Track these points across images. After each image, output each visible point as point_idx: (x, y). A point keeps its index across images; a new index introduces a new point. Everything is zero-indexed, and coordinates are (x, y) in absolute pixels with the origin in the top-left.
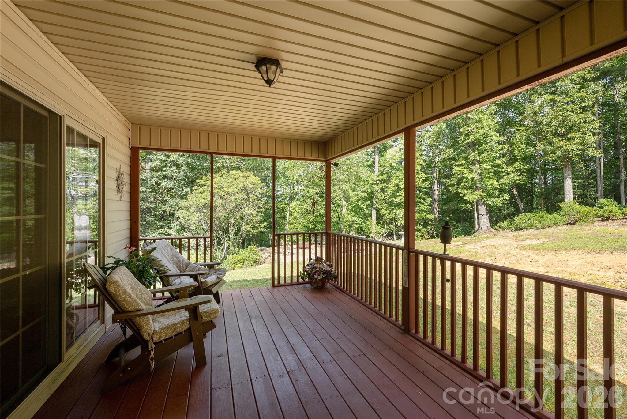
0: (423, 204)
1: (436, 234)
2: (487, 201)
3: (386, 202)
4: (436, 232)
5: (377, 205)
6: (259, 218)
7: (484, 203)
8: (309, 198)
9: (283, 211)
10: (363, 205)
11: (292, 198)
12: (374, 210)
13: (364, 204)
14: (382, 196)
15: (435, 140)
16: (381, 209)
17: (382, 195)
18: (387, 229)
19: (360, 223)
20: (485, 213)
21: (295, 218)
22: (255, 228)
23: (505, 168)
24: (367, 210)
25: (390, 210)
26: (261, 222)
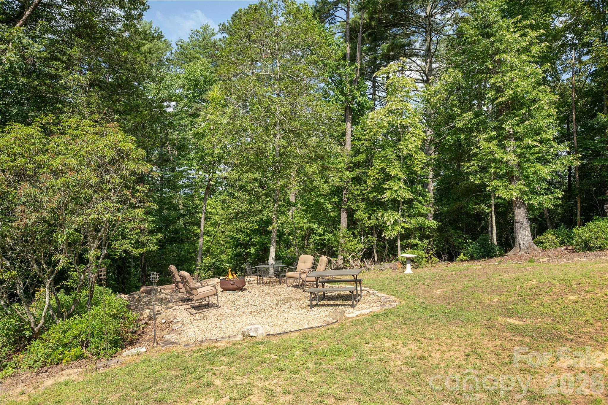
0: (420, 203)
1: (436, 251)
2: (529, 200)
3: (363, 200)
4: (436, 249)
5: (349, 203)
6: (145, 226)
7: (524, 203)
8: (241, 189)
9: (196, 212)
10: (326, 204)
11: (210, 190)
12: (343, 211)
13: (328, 202)
14: (357, 189)
15: (445, 96)
16: (357, 210)
17: (358, 187)
18: (364, 243)
19: (322, 232)
20: (525, 220)
21: (215, 224)
22: (138, 244)
23: (555, 146)
24: (332, 211)
25: (370, 212)
26: (151, 233)
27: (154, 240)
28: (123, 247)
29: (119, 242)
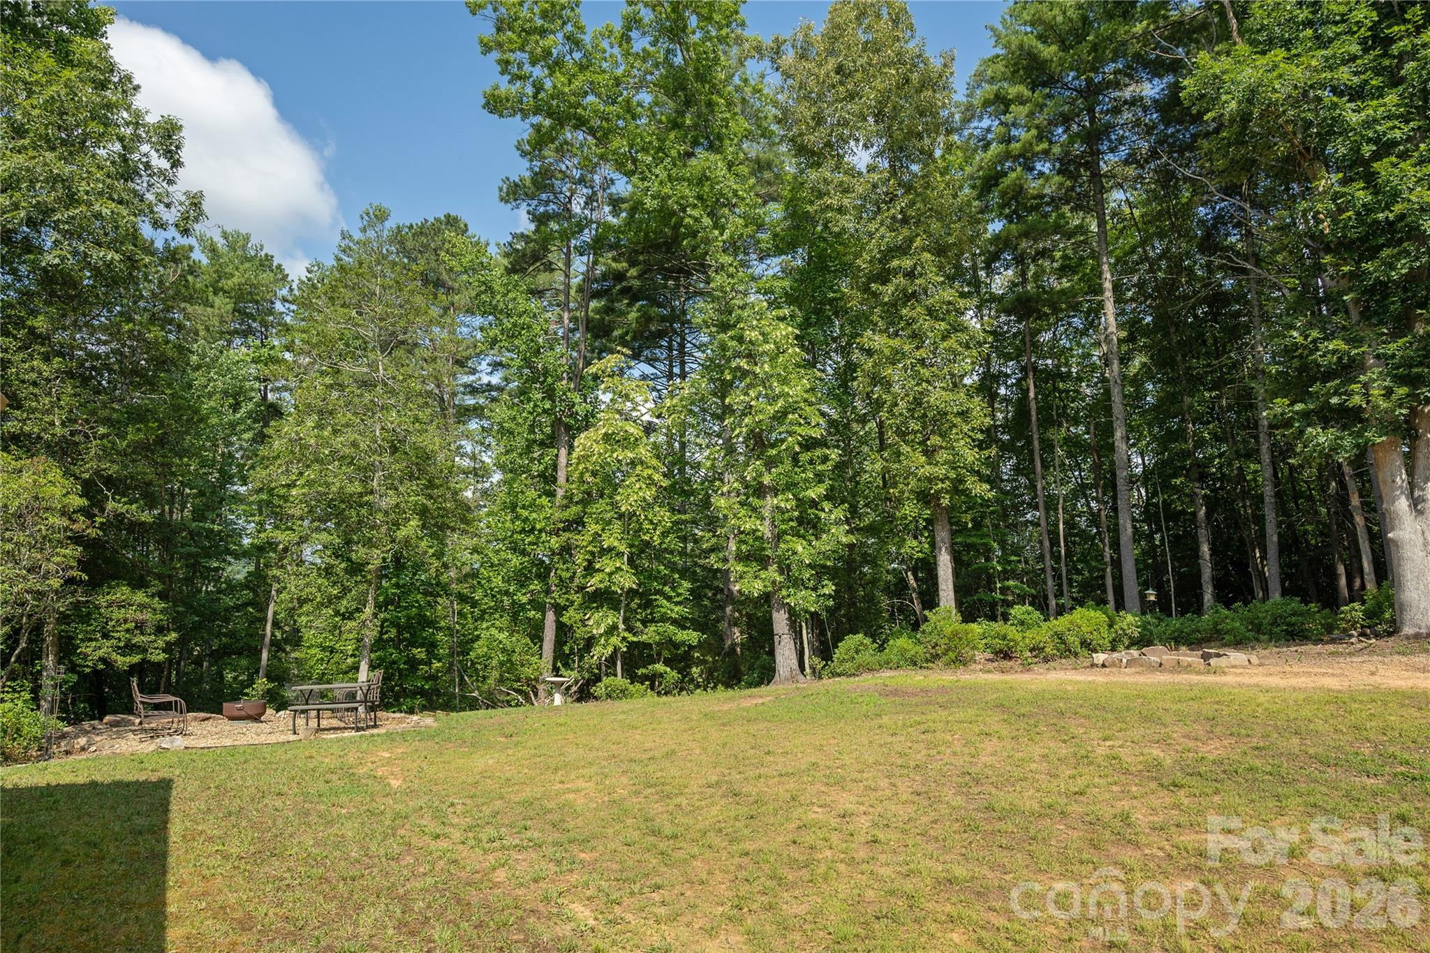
12: (549, 610)
18: (581, 669)
20: (787, 631)
27: (161, 643)
28: (101, 653)
29: (94, 644)
